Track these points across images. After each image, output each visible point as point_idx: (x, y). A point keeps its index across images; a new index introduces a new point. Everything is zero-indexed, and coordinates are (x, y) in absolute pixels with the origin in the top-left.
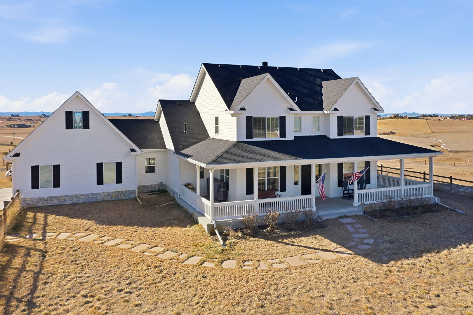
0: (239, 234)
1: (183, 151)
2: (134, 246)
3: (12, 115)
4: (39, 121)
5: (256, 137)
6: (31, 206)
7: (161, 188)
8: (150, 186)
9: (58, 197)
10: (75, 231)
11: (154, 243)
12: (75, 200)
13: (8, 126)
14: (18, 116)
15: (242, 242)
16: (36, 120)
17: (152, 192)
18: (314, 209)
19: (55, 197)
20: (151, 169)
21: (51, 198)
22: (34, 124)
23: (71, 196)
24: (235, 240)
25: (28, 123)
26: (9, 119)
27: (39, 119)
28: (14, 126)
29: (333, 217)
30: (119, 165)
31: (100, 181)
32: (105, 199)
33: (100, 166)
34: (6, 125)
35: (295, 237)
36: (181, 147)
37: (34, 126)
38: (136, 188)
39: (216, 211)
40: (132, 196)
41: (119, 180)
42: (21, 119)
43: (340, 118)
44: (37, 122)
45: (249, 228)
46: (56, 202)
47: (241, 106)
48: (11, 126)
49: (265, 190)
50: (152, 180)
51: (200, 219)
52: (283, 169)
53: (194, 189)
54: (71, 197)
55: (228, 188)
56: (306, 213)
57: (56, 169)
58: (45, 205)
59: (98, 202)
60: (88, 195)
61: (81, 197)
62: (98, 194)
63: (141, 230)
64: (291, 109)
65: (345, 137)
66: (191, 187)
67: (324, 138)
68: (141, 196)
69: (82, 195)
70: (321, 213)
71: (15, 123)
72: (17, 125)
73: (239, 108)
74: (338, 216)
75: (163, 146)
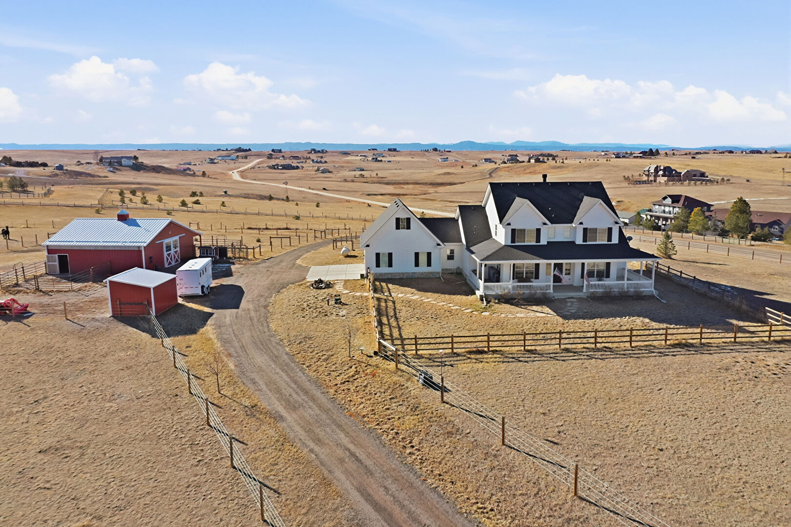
0: (497, 301)
1: (471, 248)
2: (438, 303)
3: (273, 150)
4: (307, 159)
5: (518, 242)
6: (376, 278)
7: (458, 271)
8: (450, 269)
9: (391, 273)
10: (406, 293)
11: (449, 302)
12: (401, 276)
13: (270, 167)
14: (280, 151)
15: (497, 305)
16: (304, 158)
17: (451, 273)
18: (552, 291)
19: (389, 273)
20: (451, 257)
21: (387, 273)
22: (301, 164)
24: (493, 304)
25: (294, 163)
26: (270, 157)
27: (308, 155)
28: (278, 167)
29: (563, 297)
30: (429, 254)
31: (417, 265)
32: (420, 277)
33: (417, 255)
34: (268, 166)
35: (529, 305)
36: (470, 244)
37: (303, 167)
38: (440, 270)
39: (486, 288)
40: (438, 276)
41: (429, 264)
42: (286, 156)
43: (585, 230)
44: (306, 161)
45: (504, 298)
46: (390, 277)
47: (508, 222)
48: (273, 167)
49: (523, 277)
50: (452, 265)
51: (477, 292)
52: (537, 265)
53: (476, 274)
54: (399, 274)
55: (499, 275)
56: (544, 294)
57: (390, 255)
59: (415, 278)
60: (409, 273)
62: (416, 273)
63: (443, 296)
64: (545, 224)
65: (589, 243)
66: (474, 271)
67: (573, 243)
68: (444, 276)
69: (406, 273)
70: (555, 294)
71: (277, 162)
72: (281, 166)
73: (506, 224)
74: (566, 297)
75: (461, 242)
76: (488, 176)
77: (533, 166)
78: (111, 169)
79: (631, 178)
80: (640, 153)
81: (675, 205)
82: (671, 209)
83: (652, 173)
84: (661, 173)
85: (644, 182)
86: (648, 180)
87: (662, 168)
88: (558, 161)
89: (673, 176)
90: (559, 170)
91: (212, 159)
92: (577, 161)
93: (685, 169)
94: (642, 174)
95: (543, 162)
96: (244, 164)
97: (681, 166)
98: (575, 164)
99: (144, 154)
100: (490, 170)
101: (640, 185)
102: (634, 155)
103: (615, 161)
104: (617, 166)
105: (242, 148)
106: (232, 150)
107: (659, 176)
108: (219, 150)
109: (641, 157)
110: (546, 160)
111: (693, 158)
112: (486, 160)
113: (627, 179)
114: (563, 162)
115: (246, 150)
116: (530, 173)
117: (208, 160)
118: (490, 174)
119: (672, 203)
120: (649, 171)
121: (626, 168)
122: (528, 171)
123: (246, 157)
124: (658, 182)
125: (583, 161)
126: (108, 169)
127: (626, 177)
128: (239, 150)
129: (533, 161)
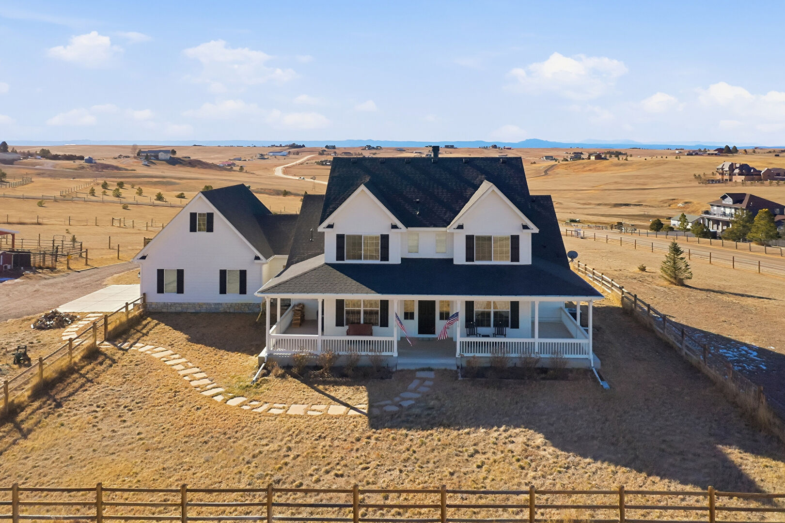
0: (282, 371)
1: (292, 266)
3: (327, 147)
5: (349, 258)
6: (156, 311)
9: (181, 304)
12: (198, 309)
13: (318, 163)
14: (334, 147)
15: (276, 382)
18: (395, 354)
19: (178, 303)
21: (175, 304)
23: (194, 304)
24: (271, 377)
26: (322, 153)
27: (361, 152)
30: (243, 274)
31: (223, 290)
32: (228, 311)
33: (223, 273)
34: (316, 162)
35: (337, 384)
36: (295, 259)
40: (257, 310)
41: (243, 290)
42: (337, 152)
43: (470, 239)
46: (179, 309)
47: (330, 223)
48: (322, 163)
49: (360, 323)
57: (180, 273)
58: (169, 311)
59: (221, 313)
60: (210, 304)
61: (204, 306)
62: (221, 304)
64: (394, 227)
65: (476, 263)
67: (448, 262)
69: (205, 304)
71: (328, 158)
72: (330, 162)
73: (325, 225)
74: (420, 367)
76: (544, 174)
77: (593, 163)
78: (146, 163)
79: (702, 176)
80: (715, 151)
81: (738, 206)
82: (733, 211)
83: (726, 171)
84: (737, 171)
85: (719, 181)
86: (723, 179)
87: (738, 166)
88: (621, 158)
89: (752, 175)
90: (622, 167)
91: (262, 155)
92: (643, 159)
93: (766, 167)
94: (715, 172)
95: (605, 159)
96: (294, 160)
97: (760, 164)
98: (640, 162)
99: (199, 149)
100: (546, 167)
101: (713, 185)
102: (708, 152)
103: (685, 158)
104: (688, 164)
105: (296, 144)
106: (286, 146)
107: (735, 175)
108: (273, 146)
109: (716, 154)
110: (608, 158)
111: (776, 156)
112: (547, 157)
113: (698, 177)
114: (626, 160)
115: (300, 147)
116: (590, 170)
117: (258, 156)
118: (546, 172)
119: (734, 203)
120: (722, 169)
121: (698, 166)
122: (588, 168)
123: (298, 153)
124: (734, 181)
125: (649, 158)
126: (144, 163)
127: (697, 175)
128: (293, 146)
129: (593, 158)
